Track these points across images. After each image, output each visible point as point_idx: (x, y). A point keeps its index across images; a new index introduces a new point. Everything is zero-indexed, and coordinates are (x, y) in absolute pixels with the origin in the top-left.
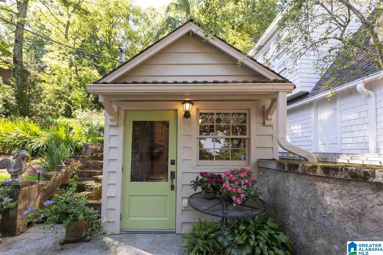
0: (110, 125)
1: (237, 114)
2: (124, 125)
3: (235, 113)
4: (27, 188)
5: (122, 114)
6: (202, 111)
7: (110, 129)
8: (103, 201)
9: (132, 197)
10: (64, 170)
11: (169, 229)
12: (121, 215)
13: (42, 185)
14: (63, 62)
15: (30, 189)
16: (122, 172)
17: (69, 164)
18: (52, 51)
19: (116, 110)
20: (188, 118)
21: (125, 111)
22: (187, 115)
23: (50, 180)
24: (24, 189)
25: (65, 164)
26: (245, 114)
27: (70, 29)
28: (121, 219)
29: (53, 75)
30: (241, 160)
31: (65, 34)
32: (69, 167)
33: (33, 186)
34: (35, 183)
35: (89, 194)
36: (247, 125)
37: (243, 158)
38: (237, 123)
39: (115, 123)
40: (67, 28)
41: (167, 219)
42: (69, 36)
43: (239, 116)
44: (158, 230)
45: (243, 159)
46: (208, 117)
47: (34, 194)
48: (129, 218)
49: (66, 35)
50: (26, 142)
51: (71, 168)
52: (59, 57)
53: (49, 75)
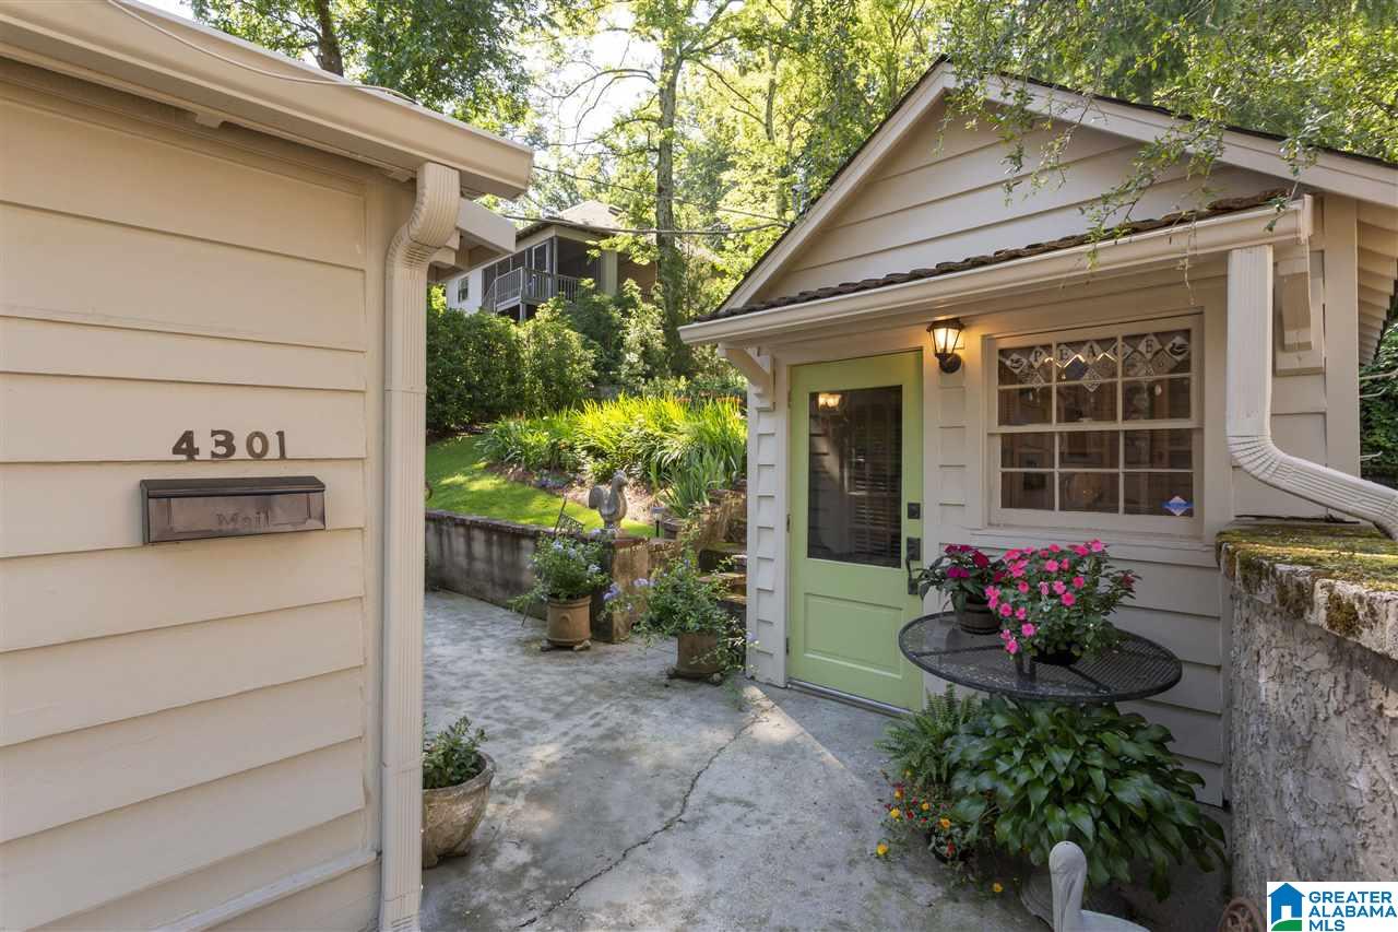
0: (757, 409)
1: (1156, 334)
2: (789, 406)
3: (1145, 335)
4: (628, 550)
5: (784, 376)
6: (1005, 344)
7: (759, 417)
8: (750, 599)
9: (811, 600)
10: (706, 517)
11: (904, 706)
12: (787, 641)
13: (658, 548)
14: (763, 204)
15: (633, 553)
16: (788, 530)
17: (718, 503)
18: (735, 183)
19: (767, 369)
20: (953, 371)
21: (792, 367)
22: (949, 363)
23: (674, 538)
24: (621, 551)
25: (711, 501)
26: (1187, 333)
27: (779, 101)
28: (787, 651)
29: (741, 250)
30: (1172, 514)
31: (764, 121)
32: (717, 510)
33: (639, 547)
34: (643, 540)
35: (735, 579)
36: (1193, 375)
37: (1178, 505)
38: (1157, 373)
39: (767, 404)
40: (770, 103)
41: (900, 677)
42: (777, 122)
43: (1163, 345)
44: (870, 702)
45: (1178, 513)
46: (1036, 360)
47: (642, 565)
48: (805, 652)
49: (766, 125)
50: (654, 448)
51: (724, 511)
52: (752, 193)
53: (732, 252)
